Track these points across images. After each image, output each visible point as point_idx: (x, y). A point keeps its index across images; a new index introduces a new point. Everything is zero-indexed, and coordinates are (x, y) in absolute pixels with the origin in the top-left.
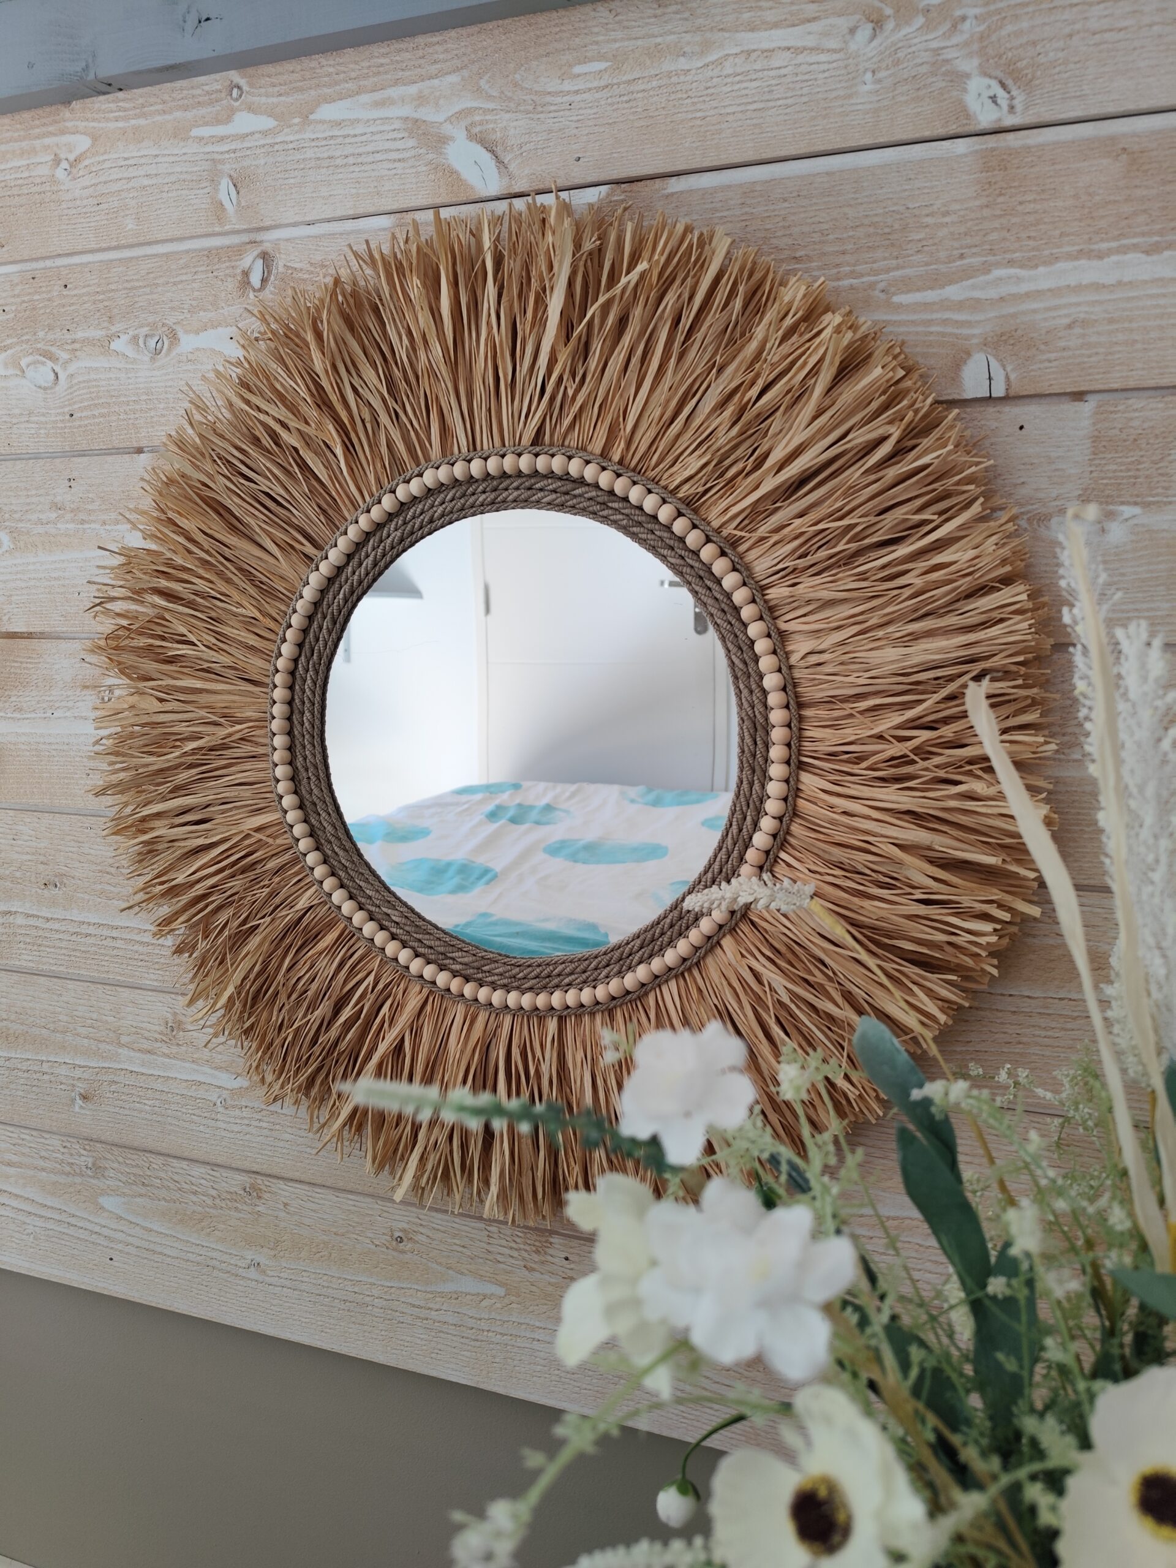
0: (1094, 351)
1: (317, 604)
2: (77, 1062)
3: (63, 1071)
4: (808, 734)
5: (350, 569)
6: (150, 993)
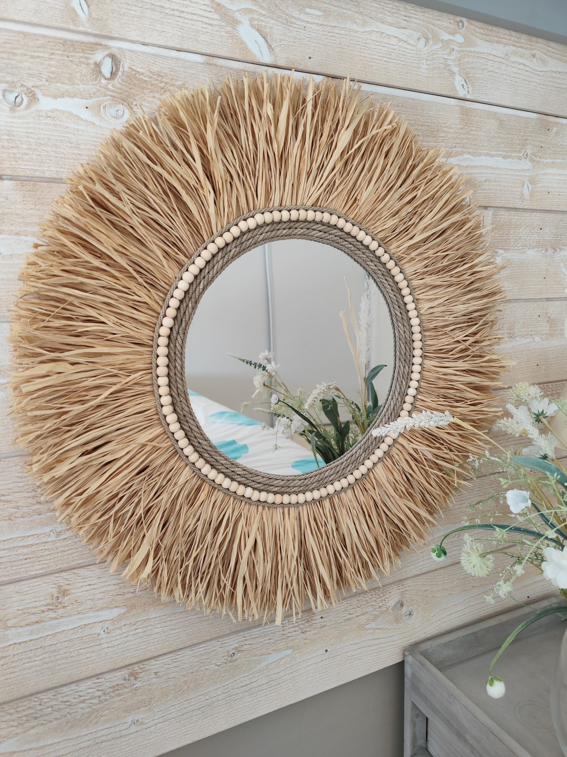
5: (207, 270)
6: (34, 580)
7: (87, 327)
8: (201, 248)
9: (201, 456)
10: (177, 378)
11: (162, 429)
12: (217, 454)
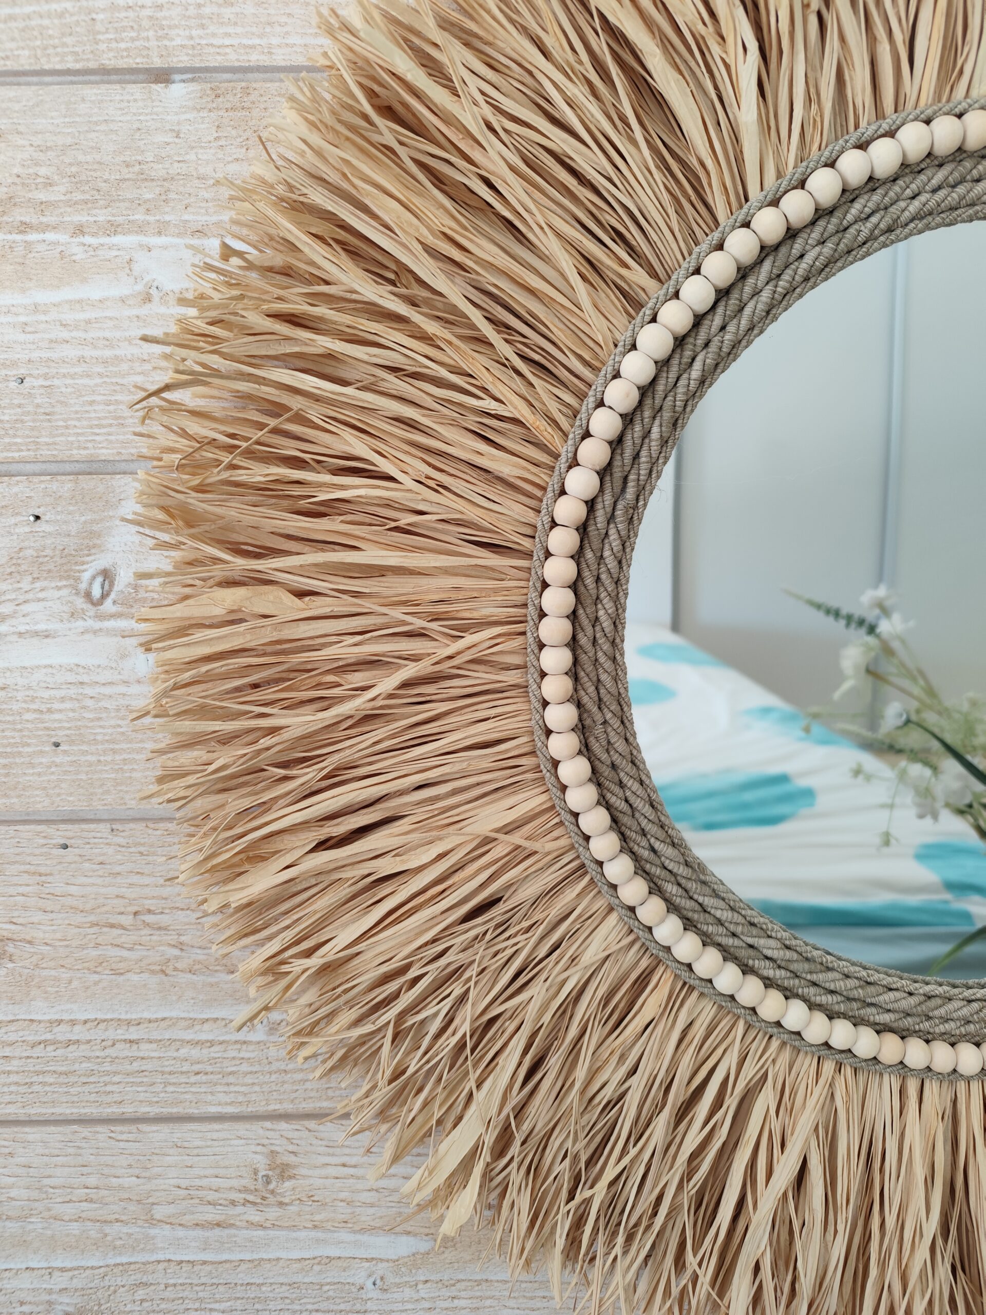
1: (646, 391)
2: (54, 1264)
5: (718, 321)
6: (216, 1126)
7: (343, 487)
8: (704, 247)
9: (655, 889)
10: (600, 654)
11: (544, 797)
12: (707, 890)
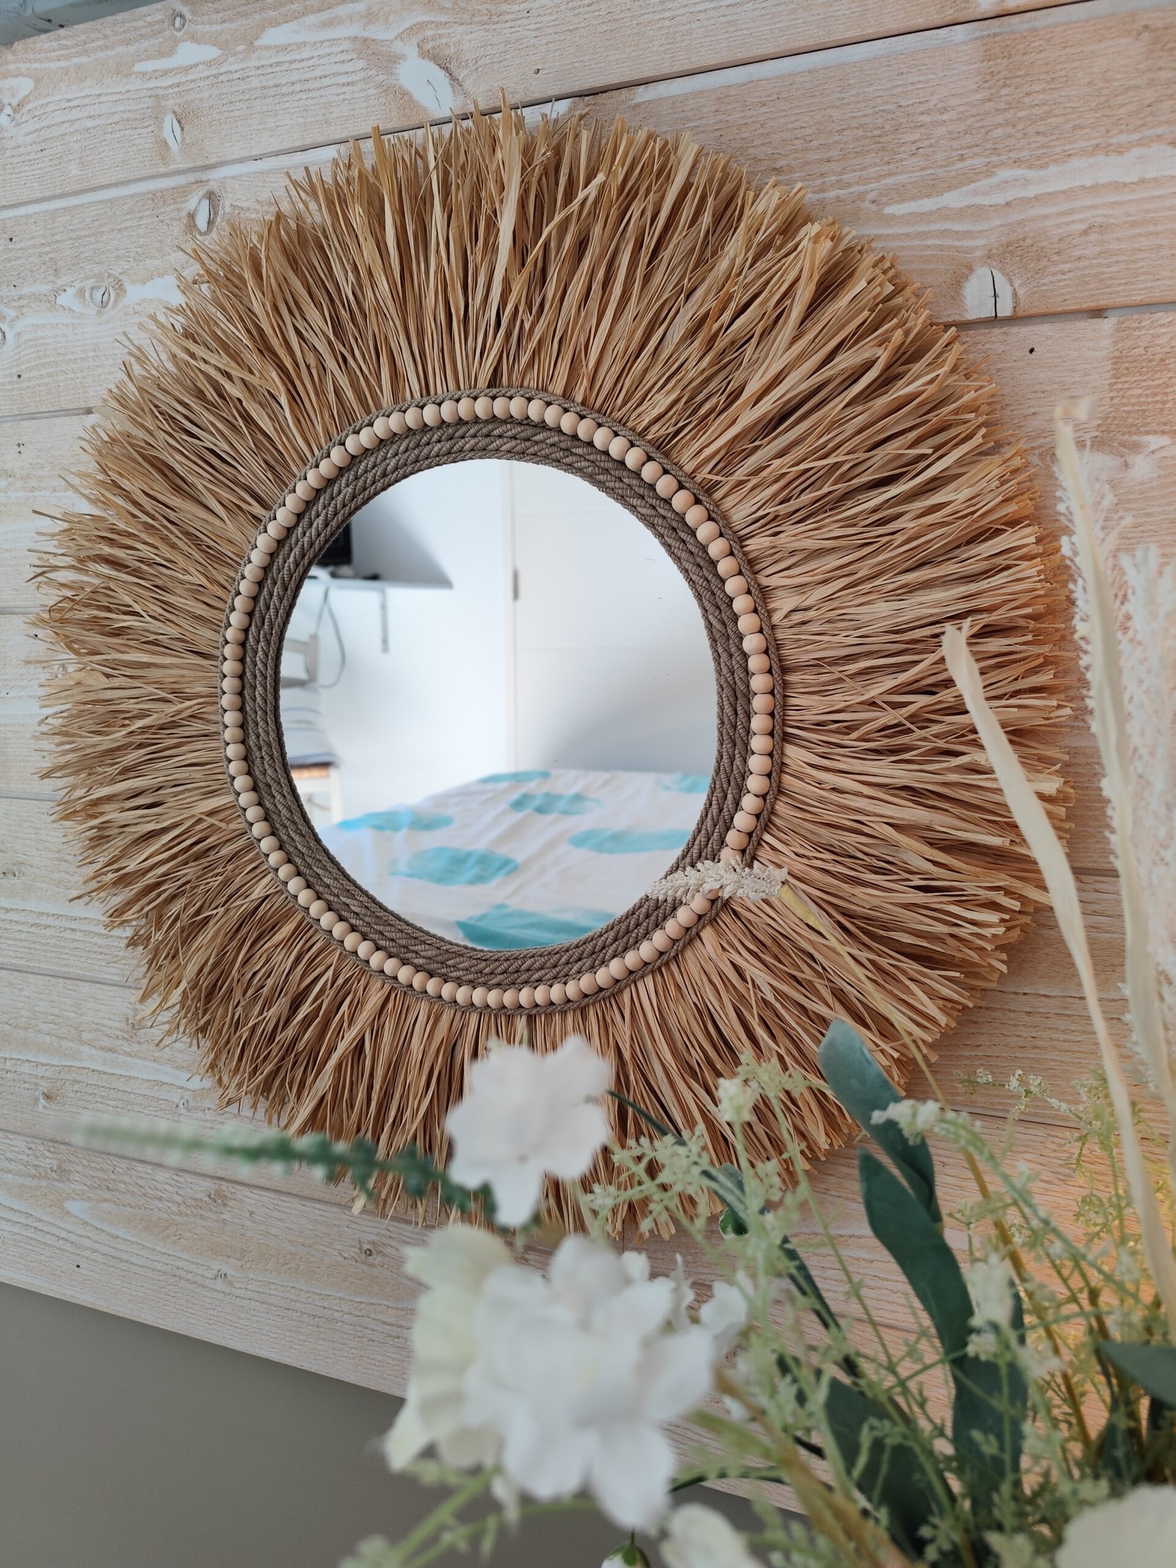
0: (1115, 259)
1: (266, 569)
2: (40, 1060)
3: (26, 1069)
4: (793, 701)
6: (110, 988)
7: (125, 621)
8: (286, 491)
9: (289, 860)
11: (227, 799)
